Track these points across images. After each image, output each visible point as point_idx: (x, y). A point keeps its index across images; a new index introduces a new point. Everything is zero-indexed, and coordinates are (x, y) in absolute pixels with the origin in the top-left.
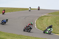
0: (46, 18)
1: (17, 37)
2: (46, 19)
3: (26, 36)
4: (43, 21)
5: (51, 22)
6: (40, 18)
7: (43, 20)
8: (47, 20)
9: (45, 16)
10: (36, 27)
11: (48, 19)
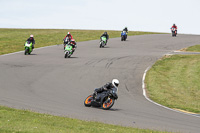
0: (179, 65)
1: (81, 129)
2: (180, 68)
3: (112, 127)
4: (170, 73)
5: (197, 77)
6: (161, 63)
7: (168, 69)
8: (183, 71)
9: (177, 57)
10: (144, 94)
11: (185, 67)
